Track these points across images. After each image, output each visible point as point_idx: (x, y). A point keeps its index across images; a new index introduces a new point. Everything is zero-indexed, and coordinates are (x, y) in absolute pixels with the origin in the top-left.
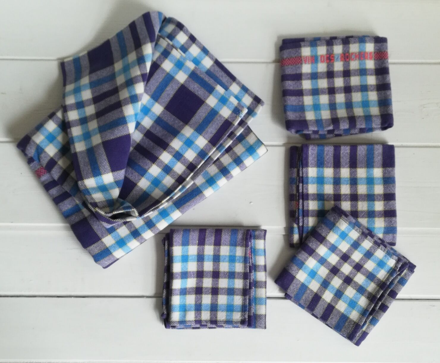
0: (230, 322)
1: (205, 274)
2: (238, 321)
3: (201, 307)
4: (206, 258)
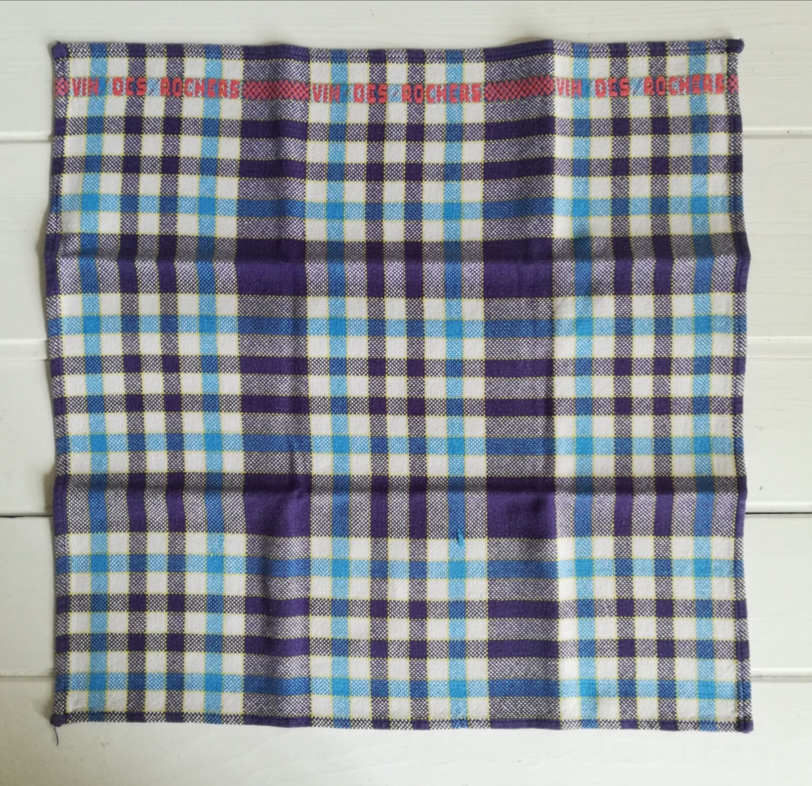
0: (708, 723)
1: (637, 606)
2: (729, 723)
3: (635, 688)
4: (636, 566)
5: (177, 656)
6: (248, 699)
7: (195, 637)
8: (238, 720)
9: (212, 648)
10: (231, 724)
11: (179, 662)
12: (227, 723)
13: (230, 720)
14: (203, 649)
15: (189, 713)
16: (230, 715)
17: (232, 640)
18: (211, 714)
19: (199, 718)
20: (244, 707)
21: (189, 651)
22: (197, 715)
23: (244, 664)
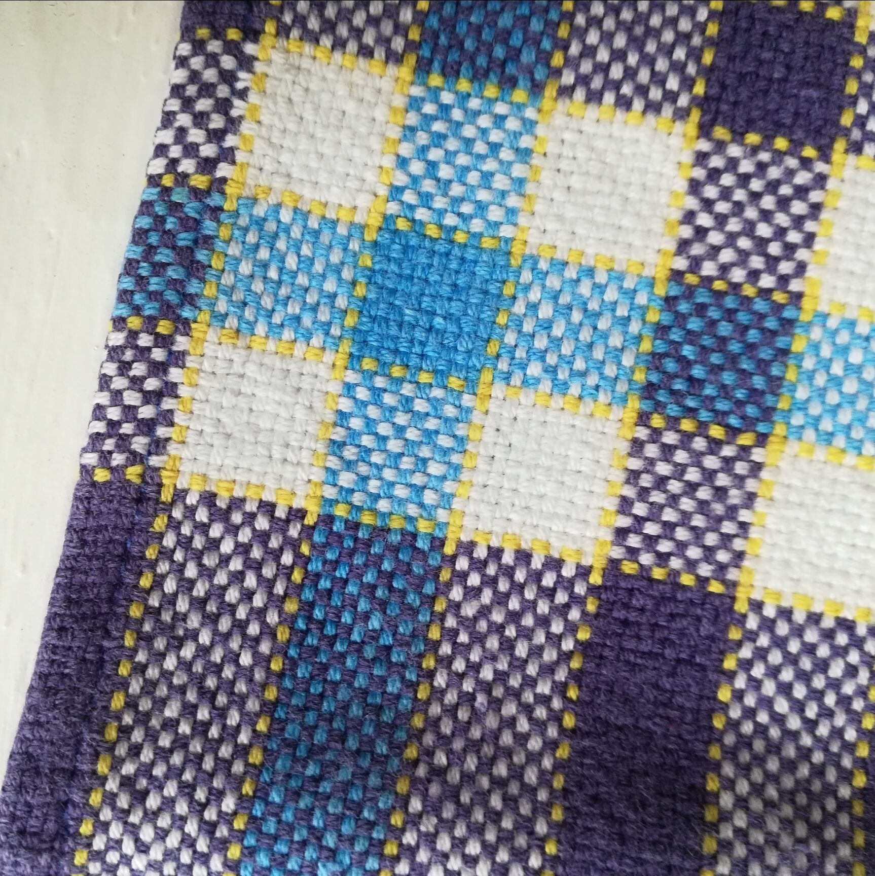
5: (678, 68)
6: (263, 537)
7: (798, 222)
8: (123, 442)
9: (691, 337)
10: (105, 382)
11: (630, 73)
12: (114, 353)
13: (136, 383)
14: (696, 264)
15: (244, 79)
16: (170, 389)
17: (721, 493)
18: (208, 241)
19: (191, 150)
20: (209, 499)
21: (701, 158)
22: (216, 136)
23: (524, 557)
